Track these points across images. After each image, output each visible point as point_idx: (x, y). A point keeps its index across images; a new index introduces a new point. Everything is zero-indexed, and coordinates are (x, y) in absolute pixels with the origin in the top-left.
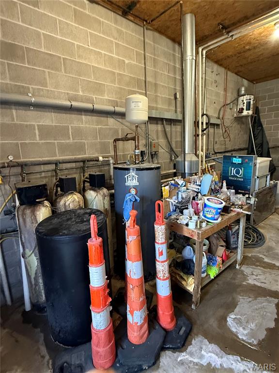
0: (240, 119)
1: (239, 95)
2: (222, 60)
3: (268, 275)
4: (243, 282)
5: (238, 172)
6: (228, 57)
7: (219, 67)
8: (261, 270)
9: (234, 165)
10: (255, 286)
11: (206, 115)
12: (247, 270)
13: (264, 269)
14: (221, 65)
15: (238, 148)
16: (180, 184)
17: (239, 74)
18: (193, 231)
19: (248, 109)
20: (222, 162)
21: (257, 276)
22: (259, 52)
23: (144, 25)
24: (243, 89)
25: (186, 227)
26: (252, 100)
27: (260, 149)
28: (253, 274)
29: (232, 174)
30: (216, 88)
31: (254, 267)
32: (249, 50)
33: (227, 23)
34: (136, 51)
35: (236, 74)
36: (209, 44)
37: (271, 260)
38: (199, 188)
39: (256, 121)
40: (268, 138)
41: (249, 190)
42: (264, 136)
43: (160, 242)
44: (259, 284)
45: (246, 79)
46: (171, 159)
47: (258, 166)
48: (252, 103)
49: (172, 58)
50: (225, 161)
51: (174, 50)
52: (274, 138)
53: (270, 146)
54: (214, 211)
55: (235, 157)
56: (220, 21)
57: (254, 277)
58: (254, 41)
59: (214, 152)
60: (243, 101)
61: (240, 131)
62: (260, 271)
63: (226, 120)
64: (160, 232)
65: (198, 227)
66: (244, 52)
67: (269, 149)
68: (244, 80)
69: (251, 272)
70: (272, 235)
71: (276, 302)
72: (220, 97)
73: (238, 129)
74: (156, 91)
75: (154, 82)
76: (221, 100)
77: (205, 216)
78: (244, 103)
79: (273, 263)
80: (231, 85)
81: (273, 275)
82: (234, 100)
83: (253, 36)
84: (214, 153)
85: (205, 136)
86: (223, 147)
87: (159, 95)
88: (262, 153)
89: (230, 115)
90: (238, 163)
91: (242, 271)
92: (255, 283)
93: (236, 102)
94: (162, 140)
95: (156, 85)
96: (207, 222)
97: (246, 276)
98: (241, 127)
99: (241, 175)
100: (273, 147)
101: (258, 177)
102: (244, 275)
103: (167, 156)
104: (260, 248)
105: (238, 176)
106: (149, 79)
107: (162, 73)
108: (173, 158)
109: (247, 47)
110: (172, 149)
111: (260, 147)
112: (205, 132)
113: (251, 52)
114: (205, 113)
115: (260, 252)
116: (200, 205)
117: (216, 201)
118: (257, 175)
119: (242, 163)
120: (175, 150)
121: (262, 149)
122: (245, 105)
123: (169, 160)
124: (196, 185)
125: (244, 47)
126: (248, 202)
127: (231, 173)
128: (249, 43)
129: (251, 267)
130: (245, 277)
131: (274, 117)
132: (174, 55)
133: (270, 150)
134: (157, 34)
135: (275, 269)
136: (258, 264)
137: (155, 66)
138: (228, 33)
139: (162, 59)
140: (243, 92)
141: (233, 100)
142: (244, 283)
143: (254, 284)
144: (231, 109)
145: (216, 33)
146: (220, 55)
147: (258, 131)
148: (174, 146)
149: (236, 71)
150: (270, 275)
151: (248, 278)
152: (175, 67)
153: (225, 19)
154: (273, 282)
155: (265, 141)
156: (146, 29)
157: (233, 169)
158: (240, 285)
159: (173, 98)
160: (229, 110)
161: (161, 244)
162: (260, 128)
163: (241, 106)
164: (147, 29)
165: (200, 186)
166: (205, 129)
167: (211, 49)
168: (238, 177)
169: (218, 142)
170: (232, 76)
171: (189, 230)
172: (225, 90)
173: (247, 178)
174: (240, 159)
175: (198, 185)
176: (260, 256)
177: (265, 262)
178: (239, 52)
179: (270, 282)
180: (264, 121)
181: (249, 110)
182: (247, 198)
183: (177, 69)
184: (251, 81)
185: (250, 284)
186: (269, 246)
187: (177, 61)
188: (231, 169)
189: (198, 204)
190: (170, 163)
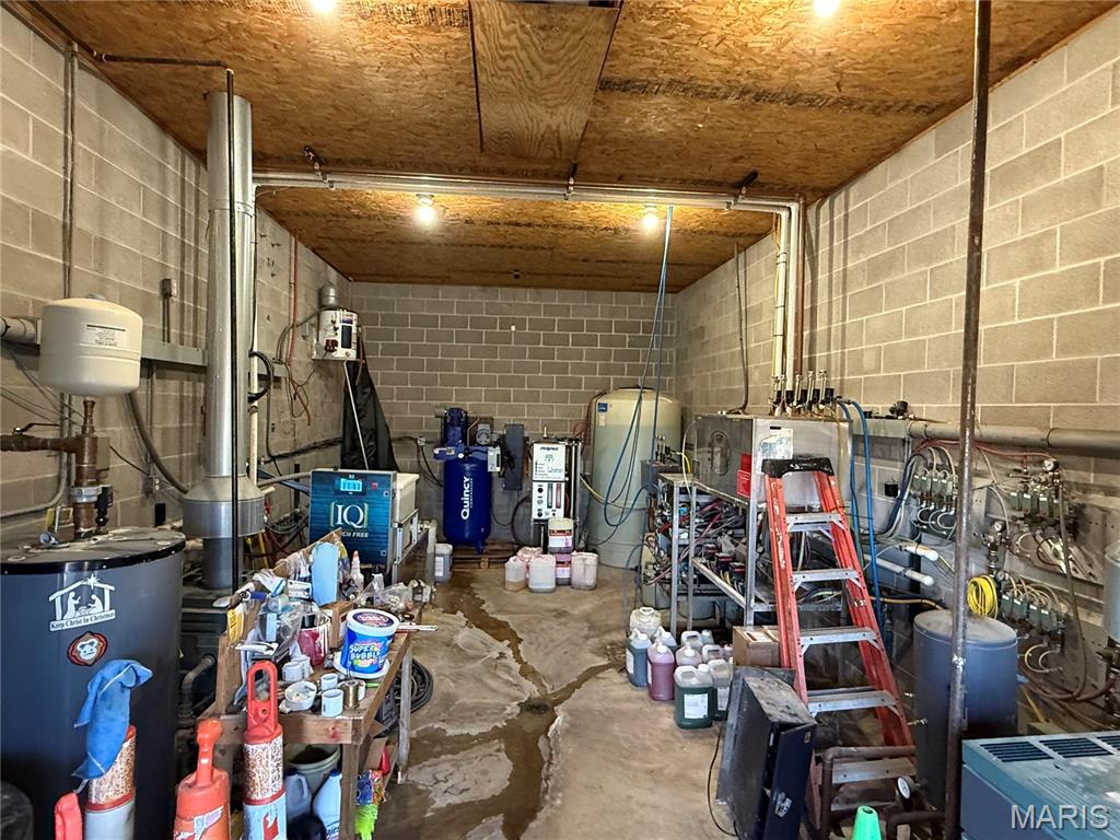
0: (323, 366)
1: (323, 306)
2: (289, 213)
3: (465, 768)
4: (425, 812)
5: (353, 516)
6: (306, 214)
7: (278, 227)
8: (448, 761)
9: (344, 497)
10: (452, 808)
11: (260, 356)
12: (421, 776)
13: (455, 757)
14: (281, 223)
15: (323, 439)
16: (271, 588)
17: (319, 252)
18: (338, 722)
19: (347, 345)
20: (310, 490)
21: (446, 781)
22: (376, 227)
23: (74, 54)
24: (332, 292)
25: (315, 717)
26: (355, 323)
27: (371, 443)
28: (438, 782)
29: (340, 522)
30: (271, 279)
31: (433, 760)
32: (358, 216)
33: (326, 153)
34: (35, 121)
35: (314, 251)
36: (270, 175)
37: (458, 727)
38: (308, 585)
39: (358, 372)
40: (386, 415)
41: (383, 561)
42: (378, 409)
43: (269, 795)
44: (456, 800)
45: (336, 269)
46: (148, 491)
47: (398, 497)
48: (354, 331)
49: (154, 171)
50: (318, 486)
51: (163, 151)
52: (399, 416)
53: (392, 436)
54: (376, 648)
55: (346, 476)
56: (309, 143)
57: (444, 786)
58: (373, 206)
59: (270, 455)
60: (334, 322)
61: (326, 396)
62: (447, 766)
63: (295, 366)
64: (270, 762)
65: (351, 705)
66: (346, 217)
67: (390, 442)
68: (329, 267)
69: (430, 777)
70: (440, 663)
71: (501, 823)
72: (280, 305)
73: (321, 391)
74: (101, 264)
75: (96, 234)
76: (283, 312)
77: (353, 668)
78: (336, 329)
79: (465, 732)
80: (305, 277)
81: (476, 761)
82: (311, 317)
83: (372, 198)
84: (267, 459)
85: (255, 416)
86: (290, 439)
87: (112, 277)
88: (376, 452)
89: (302, 355)
90: (354, 493)
91: (414, 785)
92: (449, 801)
93: (314, 320)
94: (120, 429)
95: (102, 244)
96: (366, 680)
97: (425, 795)
98: (326, 385)
99: (362, 523)
100: (400, 439)
101: (400, 526)
102: (420, 792)
103: (136, 480)
104: (428, 706)
105: (355, 526)
106: (82, 223)
107: (122, 212)
108: (157, 488)
109: (355, 211)
110: (152, 458)
111: (371, 437)
112: (256, 404)
113: (361, 222)
114: (255, 350)
115: (430, 717)
116: (321, 636)
117: (377, 619)
118: (397, 519)
119: (364, 493)
120: (162, 458)
121: (377, 444)
122: (339, 332)
123: (140, 496)
124: (300, 579)
125: (348, 208)
126: (418, 598)
127: (336, 519)
128: (362, 206)
129: (427, 763)
130: (424, 798)
131: (398, 368)
132: (162, 167)
133: (393, 445)
134: (111, 92)
135: (474, 745)
136: (438, 749)
137: (100, 186)
138: (324, 173)
139: (124, 169)
140: (332, 300)
141: (309, 314)
142: (428, 814)
143: (449, 804)
144: (304, 337)
145: (294, 161)
146: (287, 204)
147: (366, 396)
148: (157, 444)
149: (314, 244)
150: (471, 763)
151: (431, 795)
152: (164, 203)
153: (324, 146)
154: (481, 777)
155: (380, 422)
156: (80, 68)
157: (340, 507)
158: (423, 824)
159: (157, 292)
160: (301, 340)
161: (274, 798)
162: (368, 390)
163: (330, 335)
164: (82, 67)
165: (308, 580)
166: (258, 396)
167: (272, 188)
168: (354, 530)
169: (277, 426)
170: (307, 257)
171: (325, 721)
172: (294, 285)
173: (377, 529)
174: (360, 482)
175: (305, 580)
176: (436, 726)
177: (451, 739)
178: (334, 213)
179: (476, 782)
180: (375, 373)
181: (350, 347)
182: (414, 589)
183: (171, 211)
184: (344, 274)
185: (442, 808)
186: (443, 693)
187: (171, 184)
188: (336, 509)
189: (315, 636)
190: (143, 505)
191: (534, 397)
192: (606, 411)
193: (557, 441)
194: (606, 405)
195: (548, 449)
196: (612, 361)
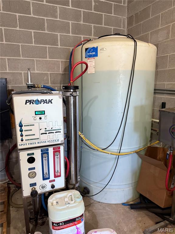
191: (14, 51)
192: (96, 55)
193: (49, 90)
194: (95, 50)
195: (38, 102)
196: (82, 23)
